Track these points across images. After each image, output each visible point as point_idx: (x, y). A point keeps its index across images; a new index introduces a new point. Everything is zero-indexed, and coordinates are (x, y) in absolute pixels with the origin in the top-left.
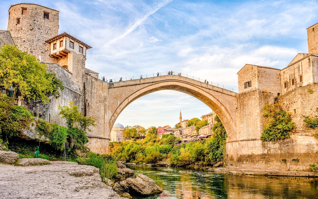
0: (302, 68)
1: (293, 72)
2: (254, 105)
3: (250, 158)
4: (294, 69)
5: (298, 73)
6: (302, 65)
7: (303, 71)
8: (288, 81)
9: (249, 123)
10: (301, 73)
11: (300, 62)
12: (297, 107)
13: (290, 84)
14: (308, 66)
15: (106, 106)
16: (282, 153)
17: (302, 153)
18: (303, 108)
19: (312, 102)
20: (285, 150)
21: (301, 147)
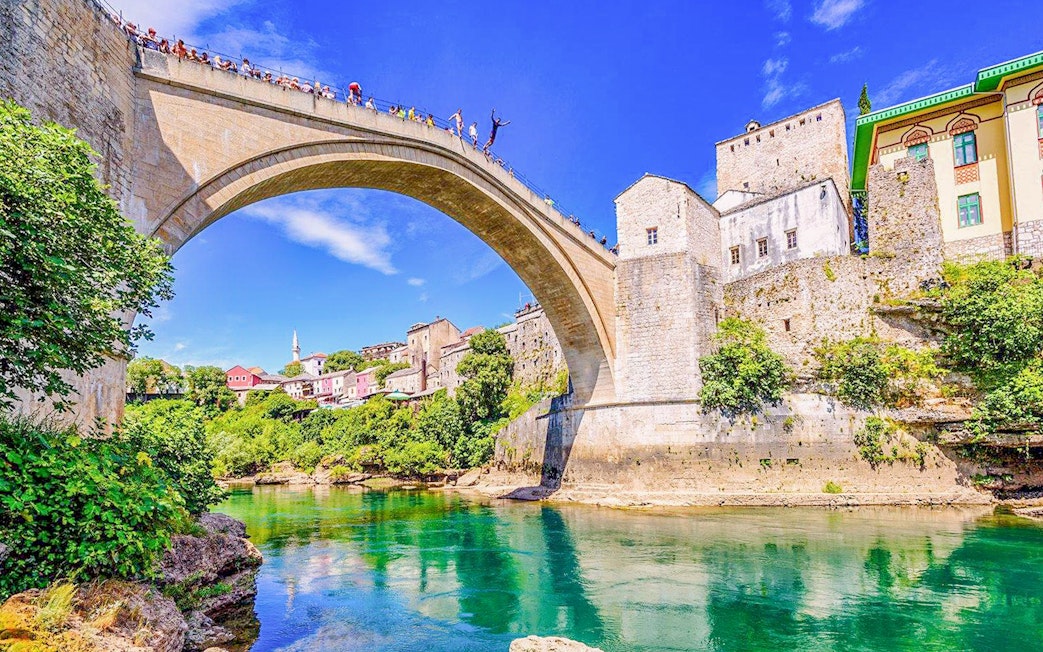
0: (797, 211)
1: (765, 222)
2: (675, 297)
3: (661, 458)
4: (769, 214)
5: (782, 224)
6: (798, 203)
7: (802, 220)
8: (747, 244)
9: (659, 349)
10: (791, 226)
11: (792, 196)
12: (797, 312)
13: (754, 252)
14: (818, 206)
15: (113, 166)
16: (761, 441)
17: (812, 440)
18: (812, 316)
19: (832, 302)
20: (769, 432)
21: (808, 424)
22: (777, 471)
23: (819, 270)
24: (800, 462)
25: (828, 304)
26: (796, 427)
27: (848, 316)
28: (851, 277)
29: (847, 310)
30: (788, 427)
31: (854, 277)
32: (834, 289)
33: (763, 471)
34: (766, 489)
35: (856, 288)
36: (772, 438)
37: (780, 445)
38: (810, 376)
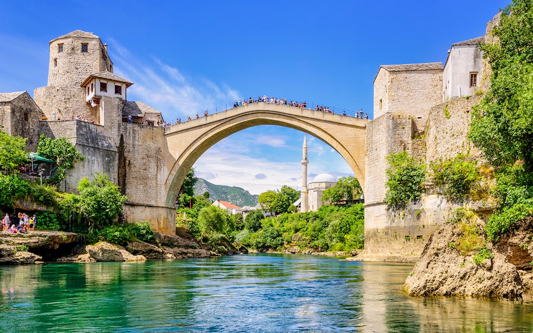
15: (159, 162)
16: (406, 225)
17: (429, 224)
18: (435, 144)
19: (447, 133)
20: (410, 219)
21: (428, 214)
22: (412, 243)
23: (441, 113)
24: (423, 238)
25: (445, 134)
26: (422, 216)
27: (455, 140)
28: (459, 113)
29: (455, 137)
30: (419, 216)
31: (461, 113)
32: (449, 123)
33: (406, 243)
34: (406, 253)
35: (462, 120)
36: (412, 223)
37: (414, 227)
38: (431, 183)
